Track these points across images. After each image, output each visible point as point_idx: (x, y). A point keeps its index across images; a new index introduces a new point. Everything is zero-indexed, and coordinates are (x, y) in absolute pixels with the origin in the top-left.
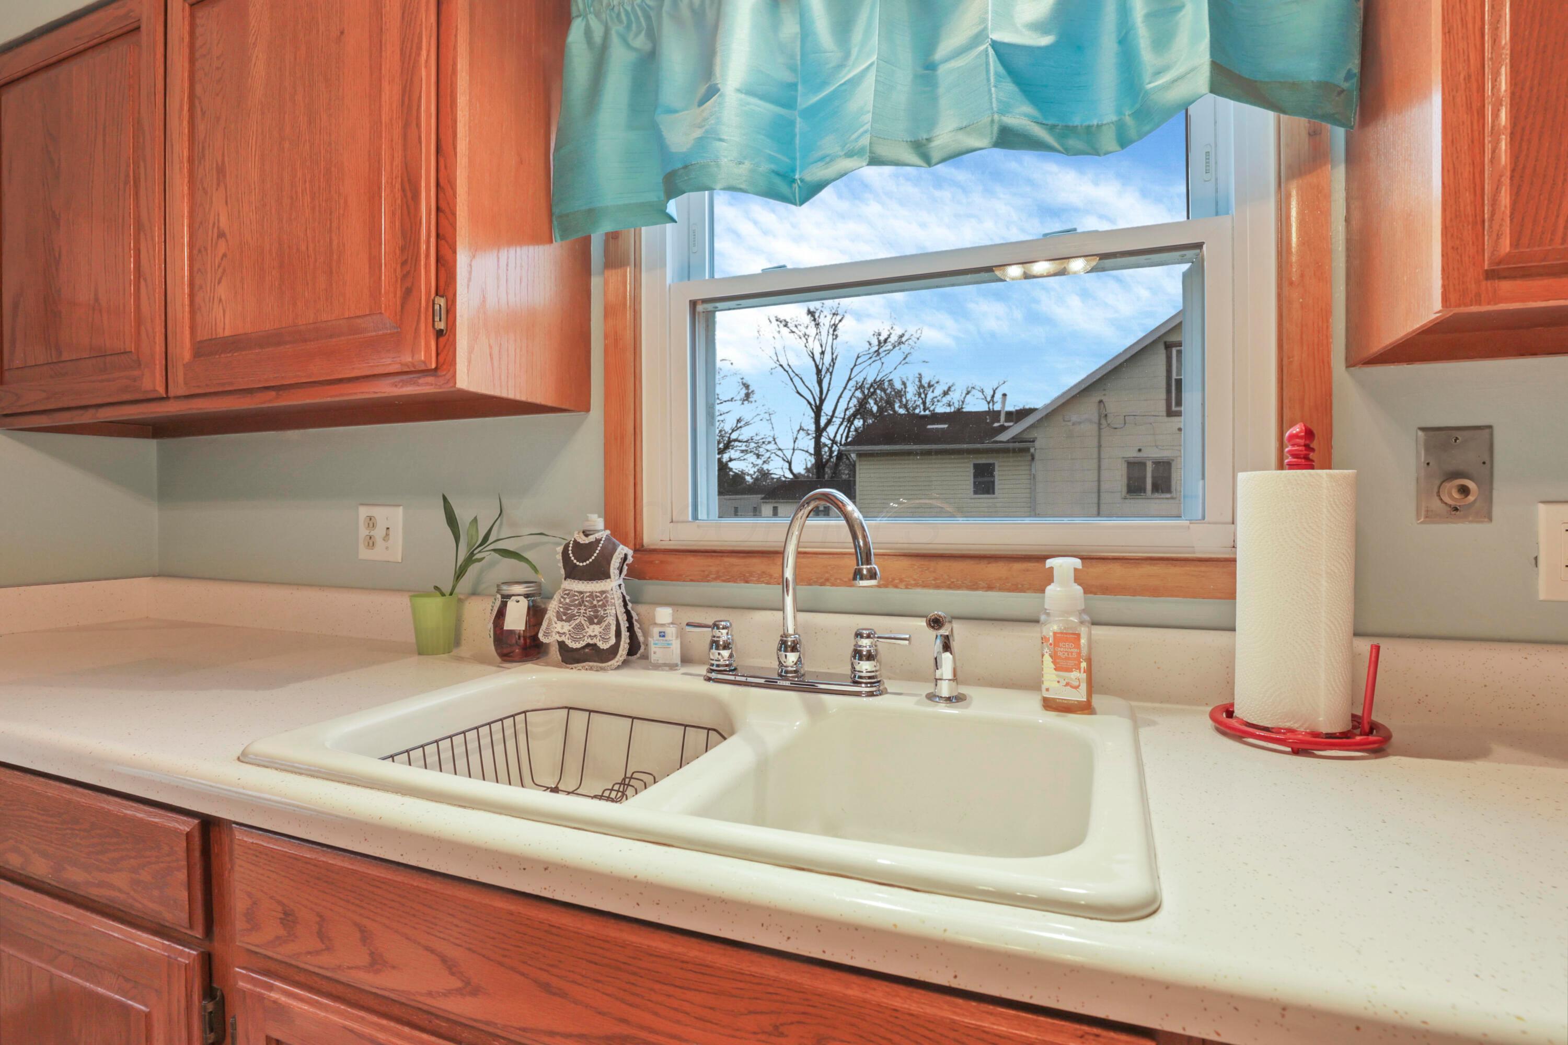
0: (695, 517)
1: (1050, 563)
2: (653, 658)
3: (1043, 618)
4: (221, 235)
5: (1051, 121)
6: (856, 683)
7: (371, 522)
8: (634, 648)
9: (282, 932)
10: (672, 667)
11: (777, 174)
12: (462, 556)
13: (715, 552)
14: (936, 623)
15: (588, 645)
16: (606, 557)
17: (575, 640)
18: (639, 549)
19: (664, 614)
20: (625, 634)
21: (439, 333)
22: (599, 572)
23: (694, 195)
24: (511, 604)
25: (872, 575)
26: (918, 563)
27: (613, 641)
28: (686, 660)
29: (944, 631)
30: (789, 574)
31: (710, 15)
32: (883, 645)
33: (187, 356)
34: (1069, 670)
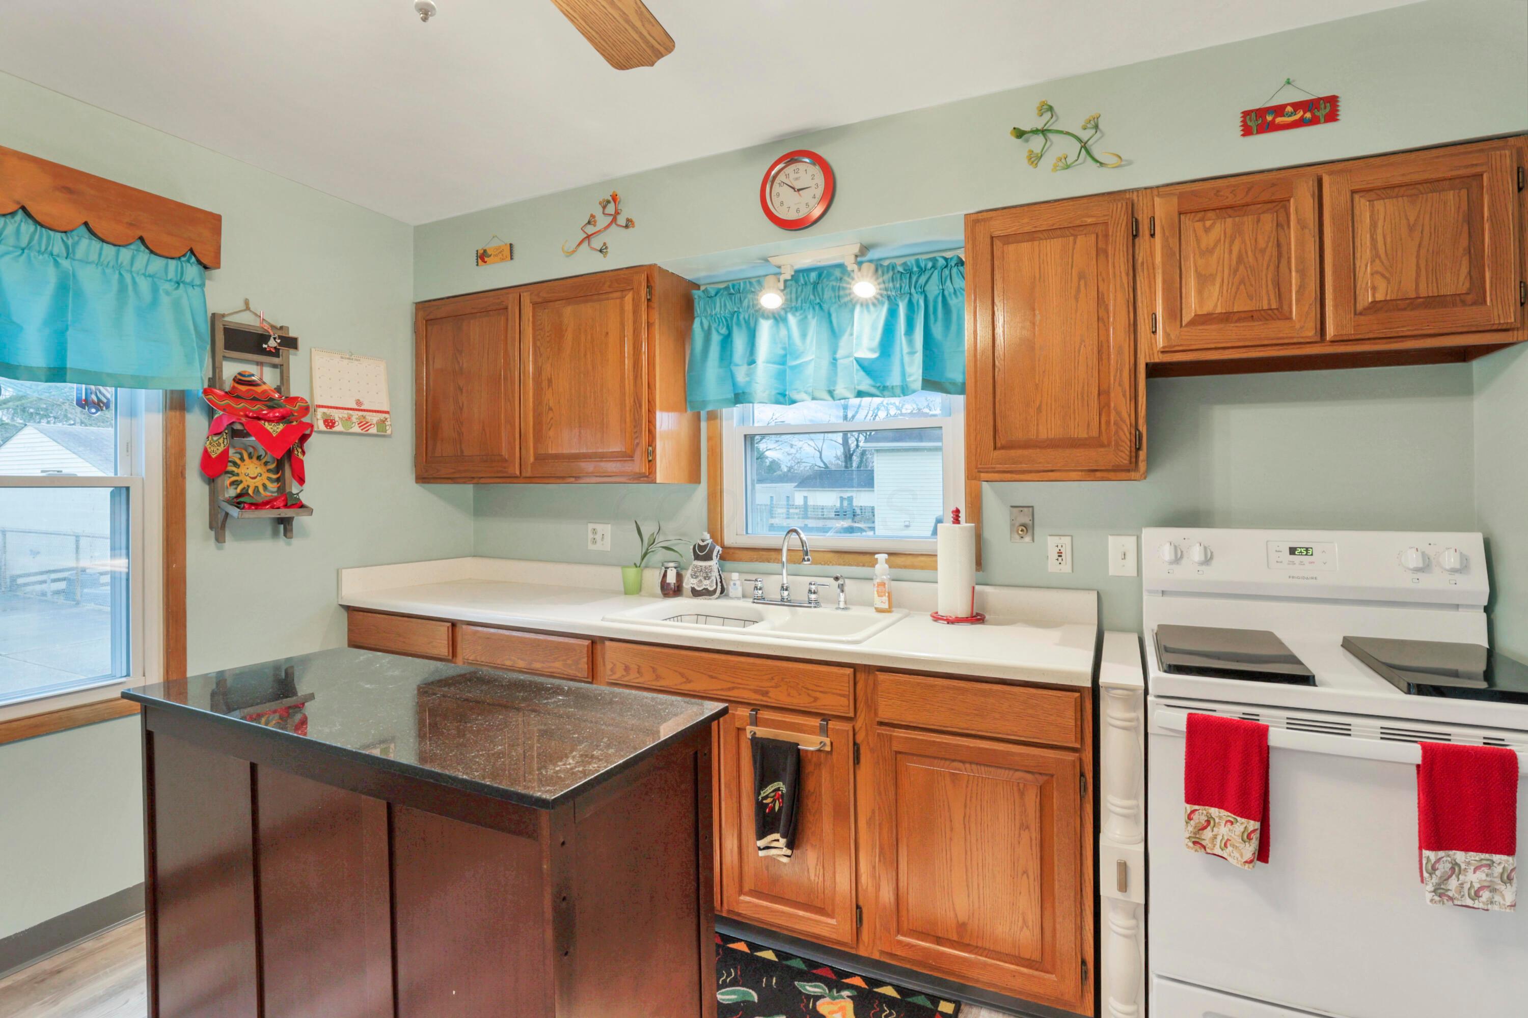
0: (747, 533)
1: (876, 556)
2: (731, 595)
3: (875, 577)
4: (551, 409)
5: (878, 385)
6: (810, 603)
7: (594, 531)
8: (722, 592)
9: (624, 673)
10: (738, 598)
11: (779, 394)
12: (644, 551)
13: (755, 549)
14: (837, 579)
15: (704, 589)
16: (711, 551)
17: (699, 587)
18: (723, 547)
19: (735, 576)
20: (719, 584)
21: (650, 461)
22: (708, 557)
23: (747, 404)
24: (669, 571)
25: (808, 560)
26: (837, 555)
27: (715, 587)
28: (744, 596)
29: (840, 582)
30: (784, 559)
31: (752, 324)
32: (820, 588)
33: (532, 459)
34: (882, 596)
